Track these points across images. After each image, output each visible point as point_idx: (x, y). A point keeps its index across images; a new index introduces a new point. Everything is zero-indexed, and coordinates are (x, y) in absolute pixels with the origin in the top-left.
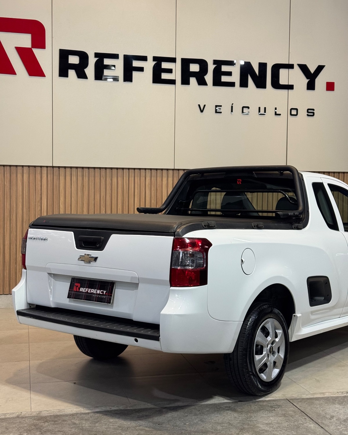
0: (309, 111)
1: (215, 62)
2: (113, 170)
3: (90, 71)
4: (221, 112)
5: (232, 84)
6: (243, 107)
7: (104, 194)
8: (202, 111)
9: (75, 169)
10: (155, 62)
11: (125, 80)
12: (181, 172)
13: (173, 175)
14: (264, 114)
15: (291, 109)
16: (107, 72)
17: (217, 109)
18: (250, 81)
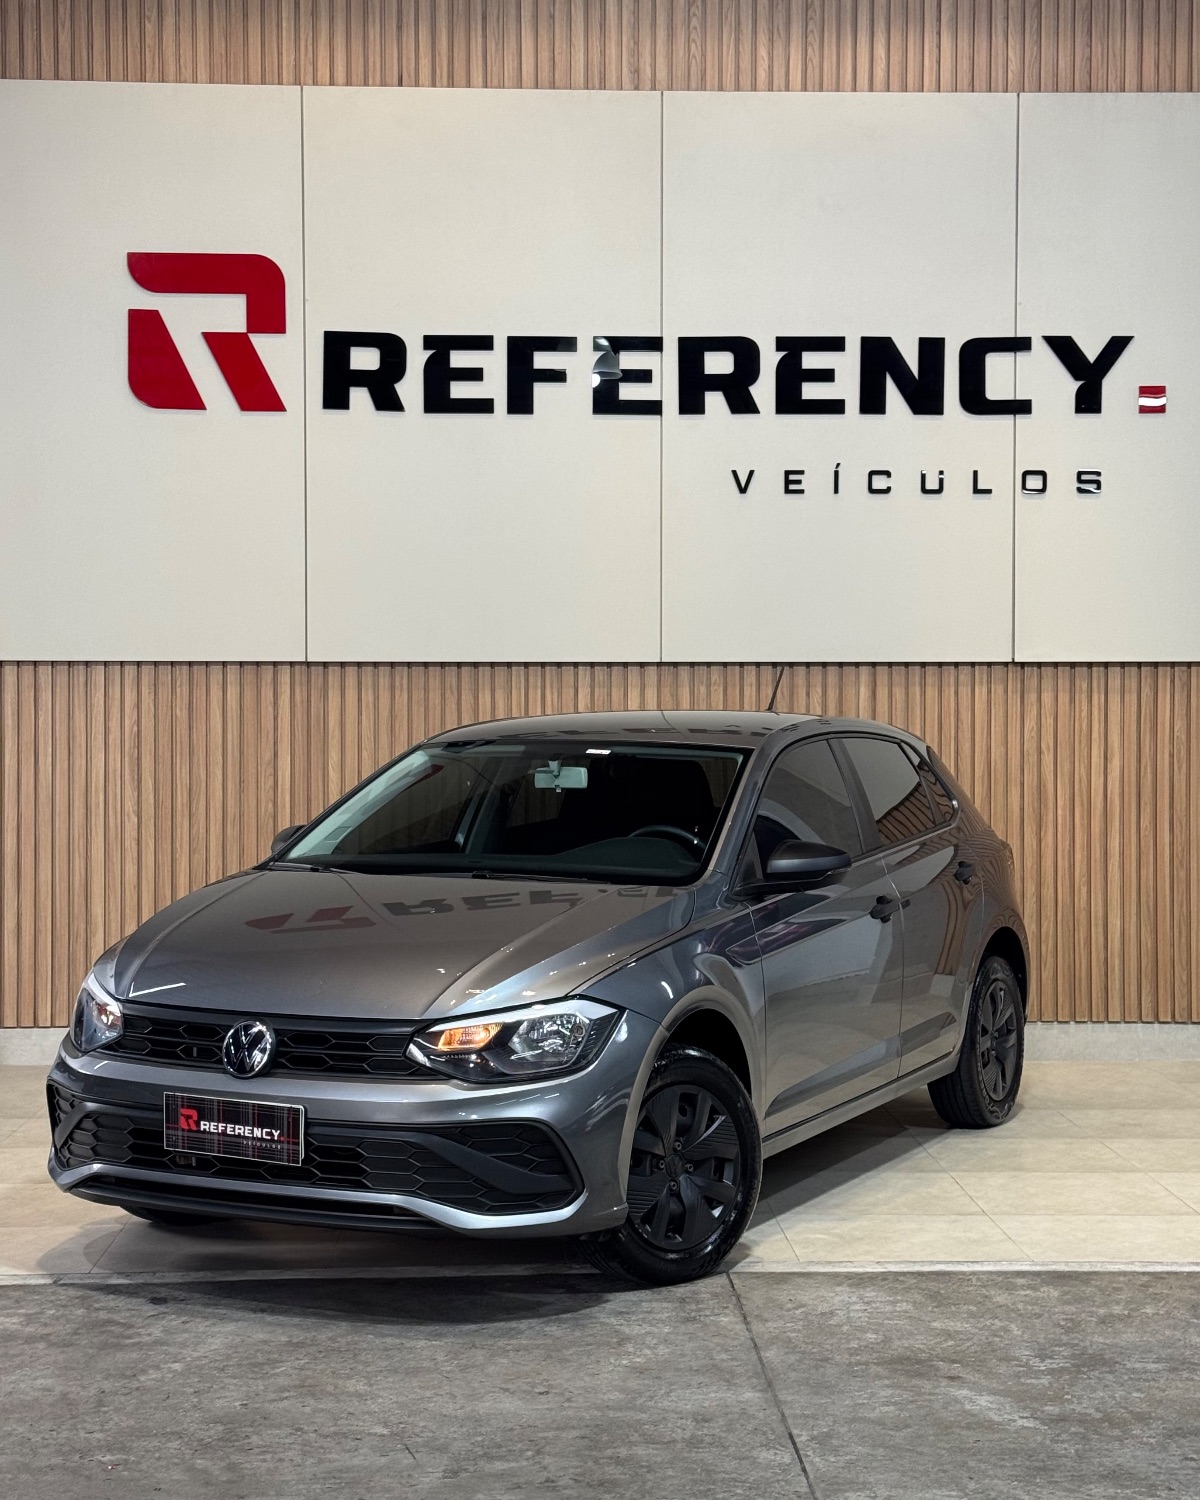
0: (1084, 477)
1: (782, 343)
2: (481, 669)
3: (411, 387)
4: (801, 492)
5: (835, 407)
6: (872, 474)
8: (743, 490)
9: (370, 669)
10: (600, 353)
11: (511, 410)
12: (684, 672)
13: (659, 681)
14: (940, 491)
15: (1026, 474)
16: (459, 390)
17: (791, 482)
18: (893, 394)
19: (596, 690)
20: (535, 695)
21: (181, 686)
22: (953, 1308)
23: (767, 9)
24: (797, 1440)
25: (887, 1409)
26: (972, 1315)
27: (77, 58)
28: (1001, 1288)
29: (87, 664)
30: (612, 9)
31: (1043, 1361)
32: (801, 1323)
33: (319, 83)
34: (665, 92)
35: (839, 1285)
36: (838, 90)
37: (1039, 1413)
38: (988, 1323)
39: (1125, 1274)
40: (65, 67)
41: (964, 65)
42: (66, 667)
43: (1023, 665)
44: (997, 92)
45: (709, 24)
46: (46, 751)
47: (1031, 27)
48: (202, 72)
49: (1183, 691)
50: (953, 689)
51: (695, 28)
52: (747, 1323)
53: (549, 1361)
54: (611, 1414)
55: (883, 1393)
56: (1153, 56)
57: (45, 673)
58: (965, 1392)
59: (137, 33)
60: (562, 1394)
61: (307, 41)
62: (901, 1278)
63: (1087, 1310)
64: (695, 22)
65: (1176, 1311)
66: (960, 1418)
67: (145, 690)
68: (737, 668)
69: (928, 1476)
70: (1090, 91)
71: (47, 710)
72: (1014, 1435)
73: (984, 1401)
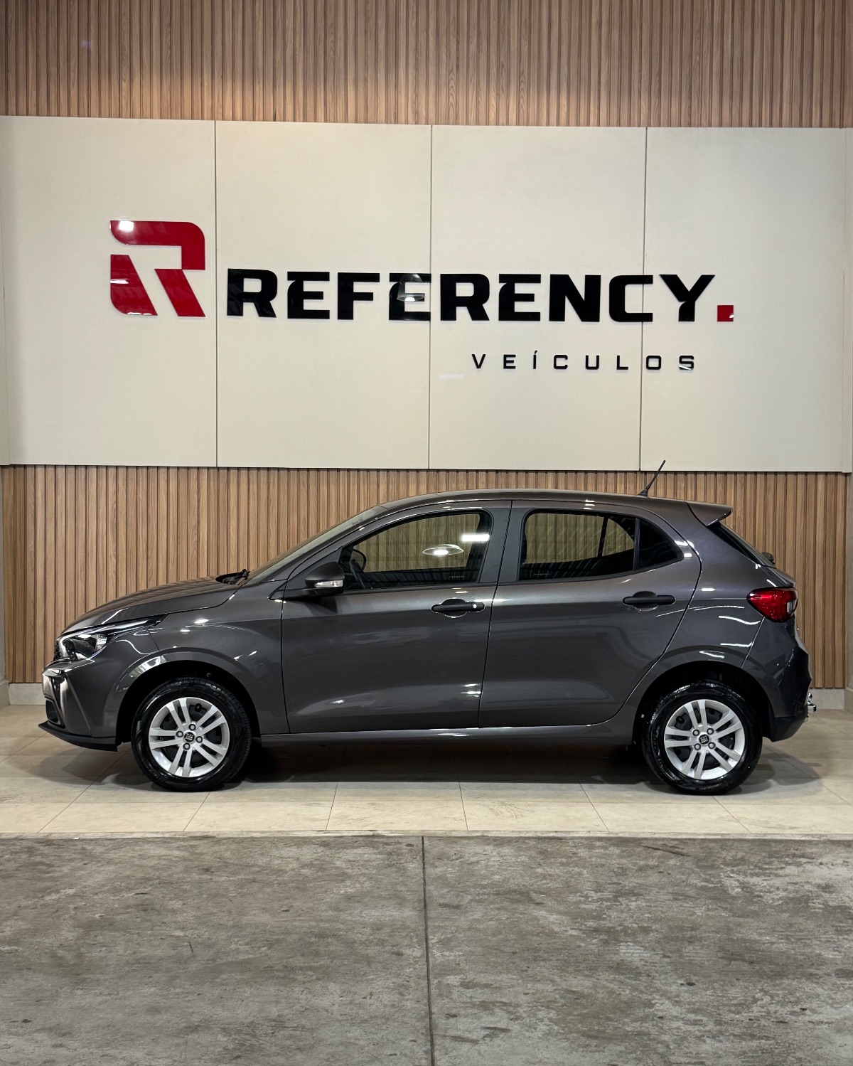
0: (684, 360)
1: (503, 278)
2: (321, 472)
3: (280, 303)
4: (514, 367)
5: (535, 317)
6: (556, 357)
7: (306, 515)
8: (479, 366)
9: (255, 472)
10: (394, 283)
11: (340, 317)
12: (443, 475)
13: (428, 480)
14: (597, 367)
15: (649, 358)
16: (309, 305)
17: (508, 362)
18: (569, 309)
19: (391, 486)
20: (354, 488)
21: (142, 480)
22: (552, 860)
23: (496, 76)
24: (431, 942)
25: (491, 922)
26: (562, 864)
27: (81, 103)
28: (586, 847)
29: (86, 467)
30: (402, 75)
31: (596, 892)
32: (457, 868)
33: (226, 117)
34: (434, 126)
35: (488, 844)
36: (538, 125)
37: (583, 926)
38: (570, 870)
39: (663, 839)
40: (74, 109)
41: (614, 110)
42: (74, 469)
43: (646, 472)
44: (634, 126)
45: (461, 84)
46: (62, 518)
47: (655, 88)
48: (156, 111)
49: (742, 487)
50: (603, 486)
51: (453, 87)
52: (424, 868)
53: (296, 891)
54: (322, 925)
55: (493, 913)
56: (728, 104)
57: (61, 472)
58: (543, 913)
59: (117, 89)
60: (297, 911)
61: (218, 94)
62: (526, 841)
63: (633, 861)
64: (452, 83)
65: (687, 865)
66: (534, 929)
67: (121, 482)
68: (475, 473)
69: (503, 966)
70: (690, 125)
71: (62, 494)
72: (564, 940)
73: (553, 918)
